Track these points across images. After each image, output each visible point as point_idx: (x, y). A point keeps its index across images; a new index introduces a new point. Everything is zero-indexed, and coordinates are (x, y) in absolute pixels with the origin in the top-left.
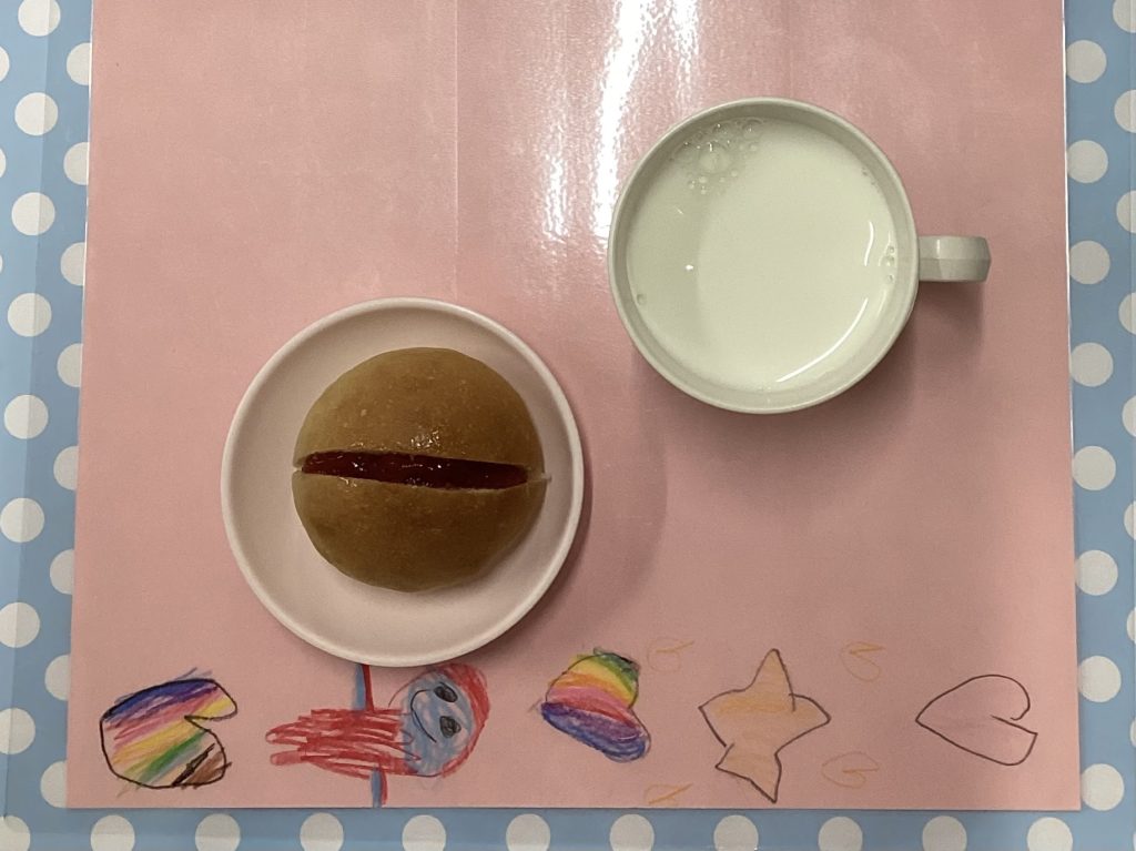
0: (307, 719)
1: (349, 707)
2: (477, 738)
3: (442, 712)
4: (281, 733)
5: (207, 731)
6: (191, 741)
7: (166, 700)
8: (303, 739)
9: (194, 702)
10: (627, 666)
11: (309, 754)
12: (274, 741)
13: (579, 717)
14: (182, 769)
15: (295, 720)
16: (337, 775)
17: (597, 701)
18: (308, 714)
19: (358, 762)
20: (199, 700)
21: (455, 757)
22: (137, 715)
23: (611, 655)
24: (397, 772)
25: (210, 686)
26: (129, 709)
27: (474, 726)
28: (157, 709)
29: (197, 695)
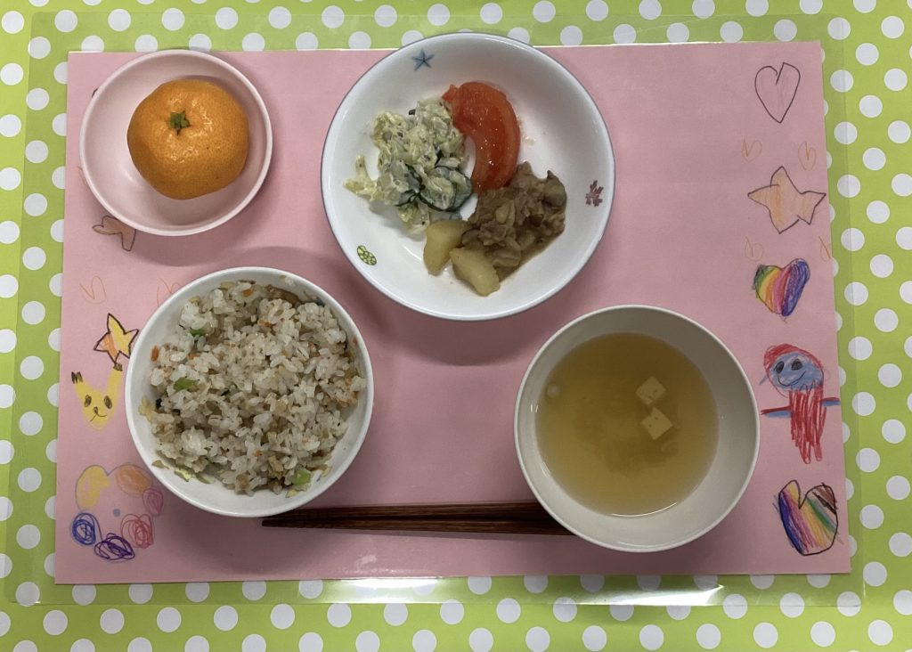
0: (797, 442)
1: (790, 419)
2: (801, 350)
3: (789, 370)
4: (805, 456)
5: (806, 496)
6: (811, 504)
7: (791, 519)
8: (808, 444)
9: (792, 505)
10: (761, 271)
11: (815, 440)
12: (810, 459)
13: (788, 297)
14: (826, 509)
15: (798, 449)
16: (825, 424)
17: (779, 288)
18: (794, 441)
19: (818, 414)
20: (790, 502)
21: (812, 362)
22: (800, 535)
23: (755, 280)
24: (822, 392)
25: (782, 496)
26: (797, 540)
27: (797, 352)
28: (795, 524)
29: (787, 502)
